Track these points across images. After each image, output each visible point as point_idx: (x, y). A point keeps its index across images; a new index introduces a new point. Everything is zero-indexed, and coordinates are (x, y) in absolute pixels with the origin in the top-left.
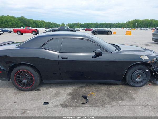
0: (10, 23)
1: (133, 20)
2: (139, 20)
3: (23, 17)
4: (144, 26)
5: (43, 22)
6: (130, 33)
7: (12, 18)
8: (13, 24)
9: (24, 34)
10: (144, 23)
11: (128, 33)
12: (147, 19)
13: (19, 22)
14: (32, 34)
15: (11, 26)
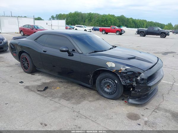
0: (109, 22)
3: (123, 16)
5: (144, 22)
7: (112, 17)
8: (111, 23)
9: (109, 33)
13: (118, 21)
14: (116, 34)
15: (109, 25)
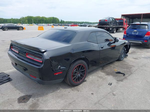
1: (27, 16)
2: (32, 16)
4: (38, 22)
6: (43, 29)
10: (37, 20)
11: (40, 28)
12: (39, 16)
